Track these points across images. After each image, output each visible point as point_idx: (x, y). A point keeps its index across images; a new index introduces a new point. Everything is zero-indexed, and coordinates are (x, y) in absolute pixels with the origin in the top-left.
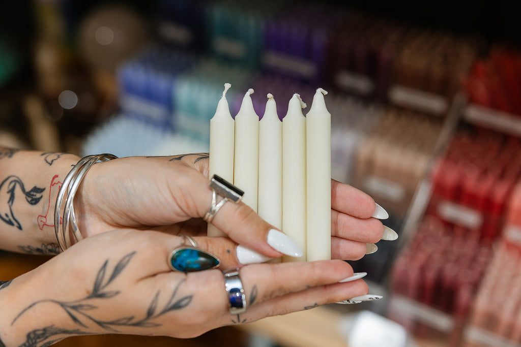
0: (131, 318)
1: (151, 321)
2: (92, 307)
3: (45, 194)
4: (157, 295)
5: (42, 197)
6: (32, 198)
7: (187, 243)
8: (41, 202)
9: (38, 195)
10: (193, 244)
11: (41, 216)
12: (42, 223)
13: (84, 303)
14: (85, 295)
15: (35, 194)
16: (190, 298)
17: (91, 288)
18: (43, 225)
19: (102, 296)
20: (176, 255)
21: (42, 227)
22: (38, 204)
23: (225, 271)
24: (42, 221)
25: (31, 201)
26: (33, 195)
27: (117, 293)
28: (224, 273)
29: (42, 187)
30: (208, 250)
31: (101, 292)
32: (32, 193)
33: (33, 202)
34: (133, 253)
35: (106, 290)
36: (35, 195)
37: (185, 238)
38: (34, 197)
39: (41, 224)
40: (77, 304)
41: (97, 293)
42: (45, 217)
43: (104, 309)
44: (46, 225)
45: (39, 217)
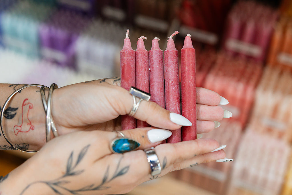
0: (92, 186)
1: (105, 185)
2: (67, 182)
3: (19, 112)
4: (108, 169)
5: (16, 114)
6: (8, 114)
7: (119, 136)
8: (16, 117)
9: (13, 113)
10: (123, 135)
11: (17, 126)
12: (18, 131)
13: (61, 180)
14: (61, 175)
15: (10, 112)
16: (128, 167)
17: (64, 170)
18: (19, 132)
19: (72, 174)
20: (115, 144)
21: (17, 133)
22: (13, 119)
23: (146, 150)
24: (17, 129)
25: (7, 116)
27: (82, 171)
28: (145, 152)
29: (16, 107)
30: (131, 138)
31: (72, 171)
32: (8, 111)
33: (10, 117)
34: (88, 146)
35: (75, 170)
37: (117, 132)
38: (10, 114)
39: (16, 131)
40: (56, 181)
41: (69, 173)
42: (20, 127)
43: (74, 183)
44: (21, 132)
45: (15, 127)
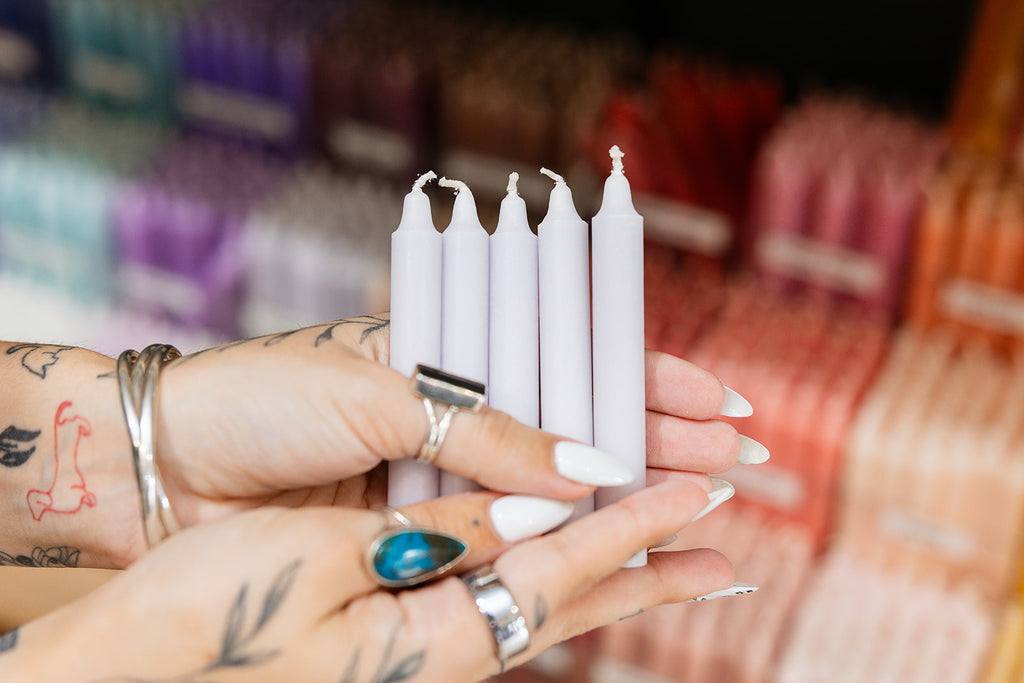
3: (43, 443)
4: (357, 656)
5: (33, 449)
6: (8, 451)
8: (33, 460)
9: (23, 446)
10: (405, 521)
11: (38, 492)
12: (42, 507)
13: (199, 679)
14: (203, 661)
15: (13, 442)
16: (420, 656)
17: (213, 645)
18: (44, 511)
19: (243, 662)
21: (41, 516)
22: (25, 465)
24: (38, 502)
25: (6, 458)
26: (9, 445)
27: (275, 653)
29: (32, 428)
30: (436, 528)
31: (239, 652)
32: (6, 441)
33: (12, 460)
34: (298, 564)
35: (251, 648)
36: (16, 446)
37: (384, 514)
38: (12, 450)
39: (37, 510)
41: (229, 657)
42: (48, 494)
44: (51, 510)
45: (32, 494)
